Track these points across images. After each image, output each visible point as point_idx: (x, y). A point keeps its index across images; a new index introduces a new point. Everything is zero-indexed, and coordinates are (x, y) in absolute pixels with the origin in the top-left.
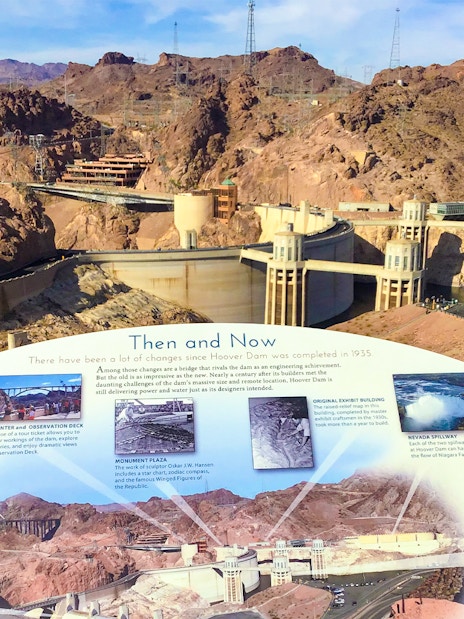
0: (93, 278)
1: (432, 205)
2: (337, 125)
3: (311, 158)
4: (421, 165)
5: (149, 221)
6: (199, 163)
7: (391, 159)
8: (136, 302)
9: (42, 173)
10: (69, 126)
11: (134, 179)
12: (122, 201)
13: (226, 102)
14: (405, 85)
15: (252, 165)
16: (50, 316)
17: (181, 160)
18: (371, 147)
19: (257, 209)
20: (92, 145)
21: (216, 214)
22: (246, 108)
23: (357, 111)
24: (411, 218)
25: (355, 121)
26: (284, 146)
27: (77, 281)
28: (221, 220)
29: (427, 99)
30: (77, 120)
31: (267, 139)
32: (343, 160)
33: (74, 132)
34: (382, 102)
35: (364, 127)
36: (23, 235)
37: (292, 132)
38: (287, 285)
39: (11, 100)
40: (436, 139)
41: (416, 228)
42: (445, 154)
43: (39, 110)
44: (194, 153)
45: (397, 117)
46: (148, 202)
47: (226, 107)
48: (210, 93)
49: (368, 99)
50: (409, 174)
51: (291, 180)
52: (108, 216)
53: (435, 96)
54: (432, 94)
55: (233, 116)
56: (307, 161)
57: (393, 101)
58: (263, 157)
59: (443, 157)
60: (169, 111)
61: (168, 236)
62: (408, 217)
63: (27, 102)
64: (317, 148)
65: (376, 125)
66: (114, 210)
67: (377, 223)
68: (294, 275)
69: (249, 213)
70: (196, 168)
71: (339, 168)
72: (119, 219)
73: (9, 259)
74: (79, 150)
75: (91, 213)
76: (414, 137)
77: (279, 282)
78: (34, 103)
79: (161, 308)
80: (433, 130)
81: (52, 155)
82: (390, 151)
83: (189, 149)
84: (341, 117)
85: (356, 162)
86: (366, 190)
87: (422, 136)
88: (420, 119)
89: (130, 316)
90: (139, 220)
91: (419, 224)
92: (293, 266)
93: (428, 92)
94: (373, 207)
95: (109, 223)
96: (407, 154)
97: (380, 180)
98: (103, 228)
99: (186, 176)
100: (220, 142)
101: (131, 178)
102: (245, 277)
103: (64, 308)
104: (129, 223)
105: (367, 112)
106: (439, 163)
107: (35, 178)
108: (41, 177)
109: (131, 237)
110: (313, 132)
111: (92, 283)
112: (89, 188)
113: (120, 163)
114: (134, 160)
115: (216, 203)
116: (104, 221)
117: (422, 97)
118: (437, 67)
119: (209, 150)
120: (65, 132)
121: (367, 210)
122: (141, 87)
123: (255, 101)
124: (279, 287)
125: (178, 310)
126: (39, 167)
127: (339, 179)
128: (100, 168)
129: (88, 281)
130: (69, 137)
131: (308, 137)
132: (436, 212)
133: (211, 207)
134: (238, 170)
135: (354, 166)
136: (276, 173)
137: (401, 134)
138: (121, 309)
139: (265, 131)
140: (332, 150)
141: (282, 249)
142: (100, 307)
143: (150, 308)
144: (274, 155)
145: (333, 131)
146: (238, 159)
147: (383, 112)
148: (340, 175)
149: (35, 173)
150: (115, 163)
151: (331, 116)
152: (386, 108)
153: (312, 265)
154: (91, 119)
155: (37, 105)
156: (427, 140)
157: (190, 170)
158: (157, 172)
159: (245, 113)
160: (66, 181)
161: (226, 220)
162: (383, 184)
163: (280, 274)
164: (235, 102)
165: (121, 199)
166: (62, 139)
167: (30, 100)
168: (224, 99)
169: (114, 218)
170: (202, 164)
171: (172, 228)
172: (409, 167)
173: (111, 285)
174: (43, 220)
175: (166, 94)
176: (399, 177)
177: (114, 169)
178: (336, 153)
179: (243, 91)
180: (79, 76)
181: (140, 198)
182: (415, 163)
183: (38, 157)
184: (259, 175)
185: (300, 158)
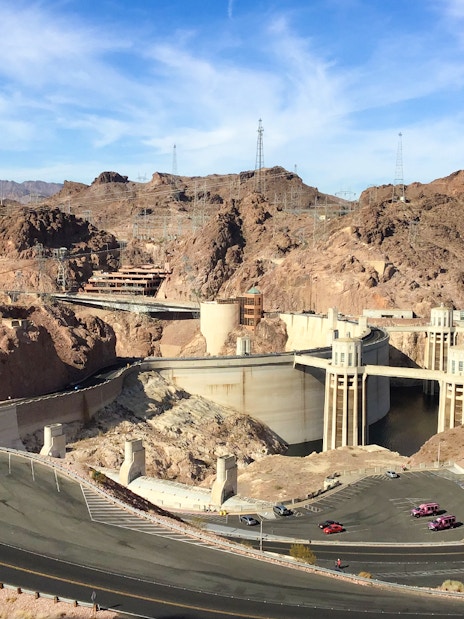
0: (157, 385)
1: (455, 312)
2: (354, 238)
3: (333, 269)
4: (436, 275)
5: (171, 328)
6: (219, 273)
7: (408, 269)
8: (199, 408)
9: (64, 284)
10: (86, 239)
11: (154, 288)
12: (145, 309)
13: (241, 217)
14: (407, 201)
15: (273, 275)
16: (127, 423)
17: (202, 271)
18: (387, 258)
19: (282, 316)
20: (109, 256)
21: (242, 321)
22: (260, 222)
23: (371, 225)
24: (440, 324)
25: (371, 235)
26: (306, 257)
27: (143, 387)
28: (247, 327)
29: (429, 214)
30: (93, 234)
31: (284, 251)
32: (364, 270)
33: (91, 245)
34: (391, 217)
35: (378, 241)
36: (90, 343)
37: (307, 244)
38: (348, 390)
39: (33, 216)
40: (445, 251)
41: (445, 334)
42: (456, 265)
43: (59, 225)
44: (215, 264)
45: (406, 230)
46: (171, 310)
47: (241, 221)
48: (225, 209)
49: (378, 215)
50: (426, 283)
51: (314, 289)
52: (132, 324)
53: (436, 211)
54: (433, 209)
55: (248, 230)
56: (330, 270)
57: (400, 215)
58: (285, 267)
59: (454, 267)
60: (170, 225)
61: (194, 343)
62: (437, 324)
63: (48, 217)
64: (338, 259)
65: (390, 238)
66: (137, 318)
67: (402, 329)
68: (354, 380)
69: (275, 320)
70: (216, 278)
71: (360, 278)
72: (143, 327)
73: (81, 367)
74: (97, 262)
75: (116, 321)
76: (425, 249)
77: (340, 387)
78: (55, 218)
79: (223, 414)
80: (441, 242)
81: (73, 266)
82: (406, 262)
83: (209, 260)
84: (357, 231)
85: (376, 272)
86: (388, 298)
87: (433, 248)
88: (427, 232)
89: (197, 423)
90: (162, 328)
91: (448, 330)
92: (354, 371)
93: (430, 208)
94: (396, 314)
95: (133, 331)
96: (422, 265)
97: (400, 288)
98: (127, 336)
99: (205, 286)
100: (238, 253)
101: (152, 288)
102: (298, 382)
103: (137, 415)
104: (152, 330)
105: (380, 226)
106: (451, 273)
107: (58, 288)
108: (63, 288)
109: (155, 343)
110: (331, 244)
111: (157, 390)
112: (112, 297)
113: (140, 273)
114: (153, 271)
115: (242, 311)
116: (128, 328)
117: (424, 213)
118: (418, 185)
119: (227, 261)
120: (83, 245)
121: (391, 316)
122: (142, 203)
123: (268, 216)
124: (340, 392)
125: (238, 416)
126: (61, 278)
127: (361, 288)
128: (120, 278)
129: (153, 387)
130: (88, 250)
131: (326, 249)
132: (459, 319)
133: (238, 315)
134: (258, 279)
135: (374, 276)
136: (299, 281)
137: (413, 245)
138: (187, 416)
139: (283, 243)
140: (352, 261)
141: (343, 354)
142: (168, 413)
143: (212, 414)
144: (296, 266)
145: (350, 243)
146: (258, 269)
147: (393, 226)
148: (362, 284)
149: (57, 285)
150: (134, 273)
151: (348, 229)
152: (395, 222)
153: (372, 370)
154: (106, 233)
155: (57, 221)
156: (437, 252)
157: (211, 279)
158: (178, 282)
159: (259, 227)
160: (88, 291)
161: (253, 327)
162: (403, 293)
163: (340, 380)
164: (249, 217)
165: (144, 307)
166: (81, 251)
167: (51, 216)
168: (238, 214)
169: (138, 326)
170: (222, 275)
171: (198, 336)
172: (425, 276)
173: (173, 391)
174: (106, 329)
175: (165, 210)
176: (418, 286)
177: (134, 279)
178: (356, 263)
179: (256, 207)
180: (75, 193)
181: (163, 306)
182: (430, 273)
183: (60, 268)
184: (282, 284)
185: (322, 268)
